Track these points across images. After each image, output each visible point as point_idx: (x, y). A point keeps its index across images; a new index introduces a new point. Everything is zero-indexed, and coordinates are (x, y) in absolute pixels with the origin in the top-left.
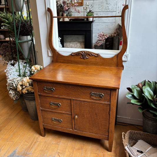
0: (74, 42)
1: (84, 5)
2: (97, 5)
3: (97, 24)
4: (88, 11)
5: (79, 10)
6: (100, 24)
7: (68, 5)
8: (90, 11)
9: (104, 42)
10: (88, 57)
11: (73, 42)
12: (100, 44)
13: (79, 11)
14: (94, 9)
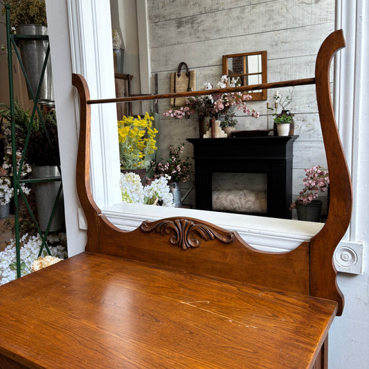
0: (240, 190)
1: (268, 99)
2: (303, 97)
3: (304, 144)
4: (279, 112)
5: (254, 111)
6: (314, 144)
7: (225, 100)
8: (284, 112)
9: (325, 194)
10: (195, 242)
11: (237, 192)
12: (310, 199)
13: (255, 114)
14: (297, 107)
